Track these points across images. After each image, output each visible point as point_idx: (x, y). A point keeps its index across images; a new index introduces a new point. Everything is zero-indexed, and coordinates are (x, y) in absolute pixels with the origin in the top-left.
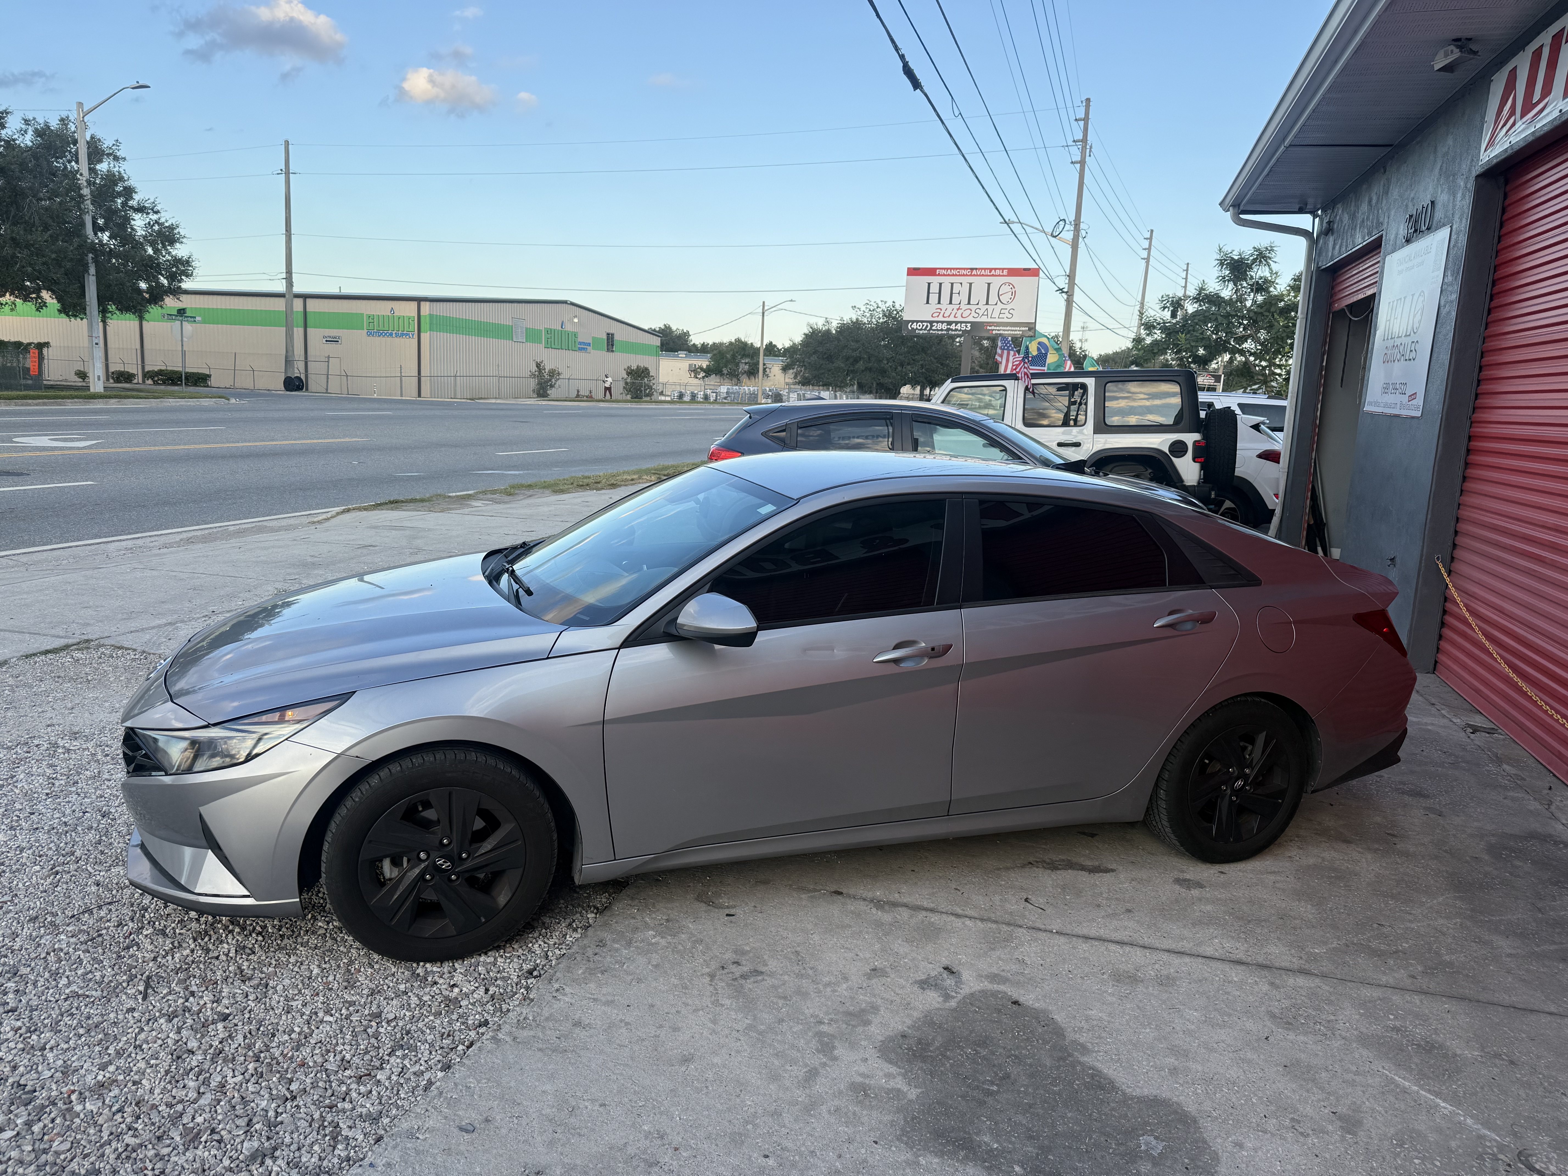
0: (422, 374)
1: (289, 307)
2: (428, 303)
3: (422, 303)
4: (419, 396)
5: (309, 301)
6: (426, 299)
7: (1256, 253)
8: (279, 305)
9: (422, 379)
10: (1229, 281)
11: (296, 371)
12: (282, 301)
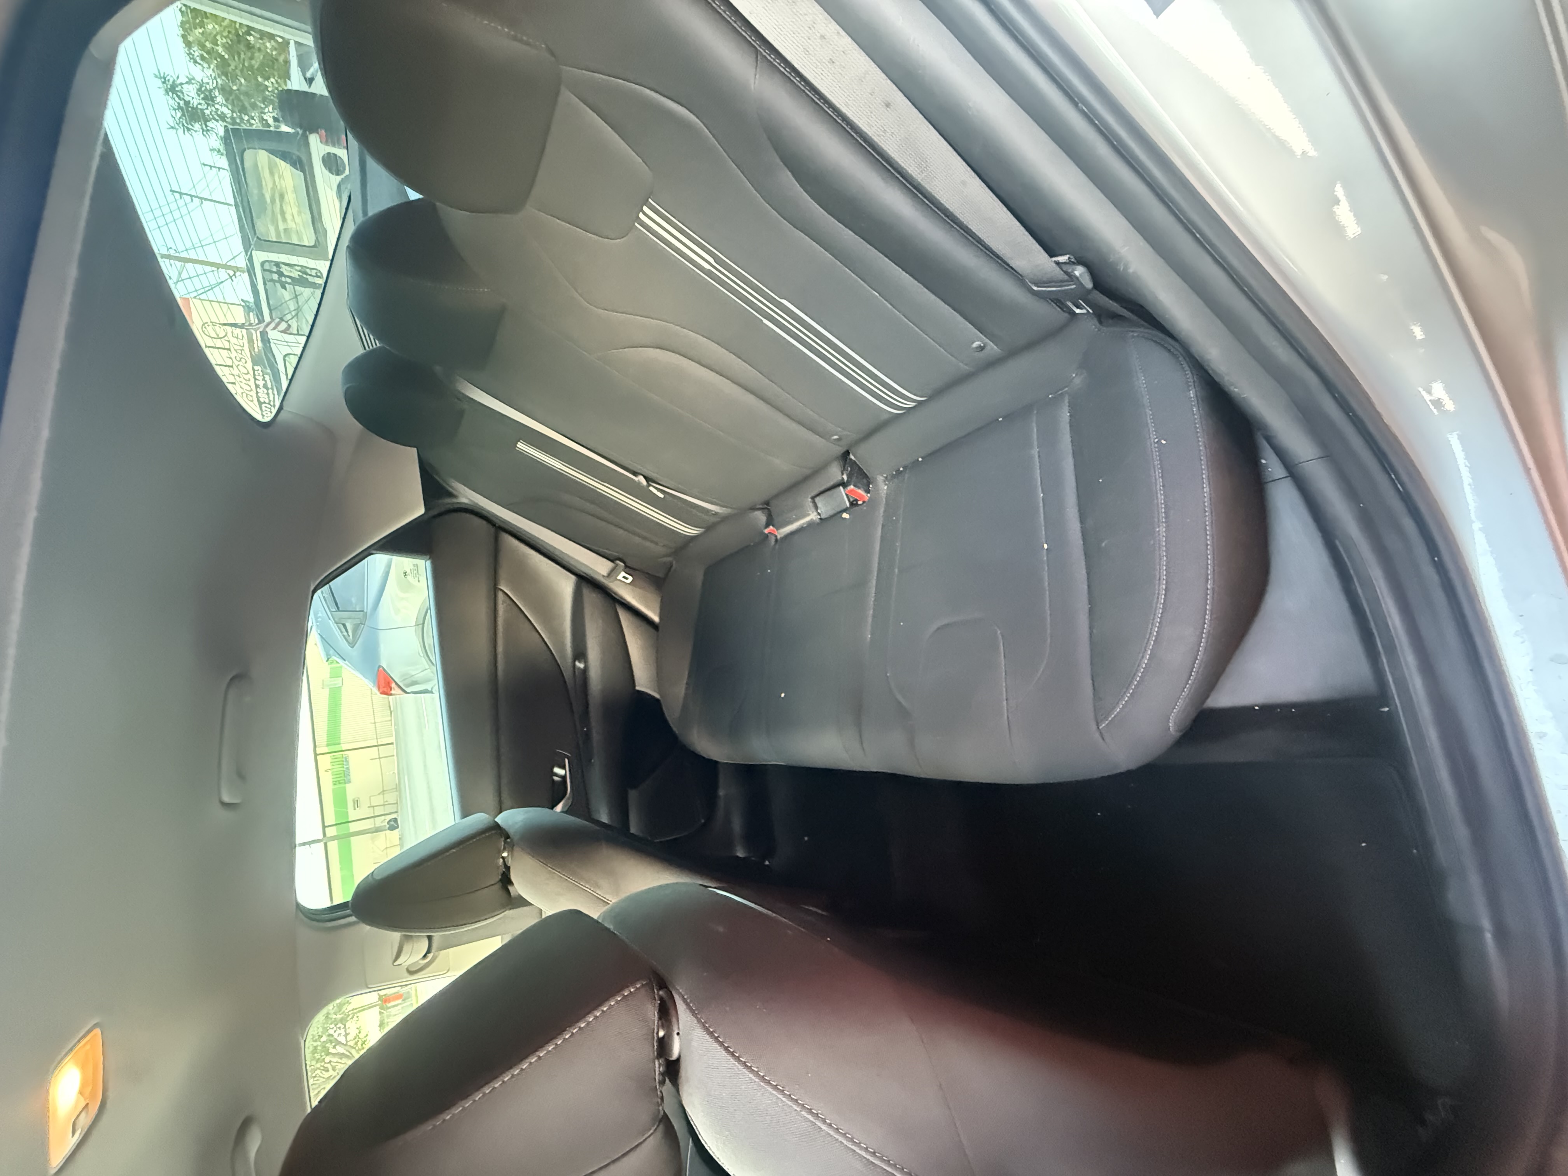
0: (376, 744)
1: (333, 838)
2: (317, 749)
3: (318, 752)
4: (392, 744)
5: (326, 824)
6: (315, 750)
7: (170, 94)
8: (333, 846)
9: (379, 743)
10: (206, 126)
11: (383, 824)
12: (329, 844)
